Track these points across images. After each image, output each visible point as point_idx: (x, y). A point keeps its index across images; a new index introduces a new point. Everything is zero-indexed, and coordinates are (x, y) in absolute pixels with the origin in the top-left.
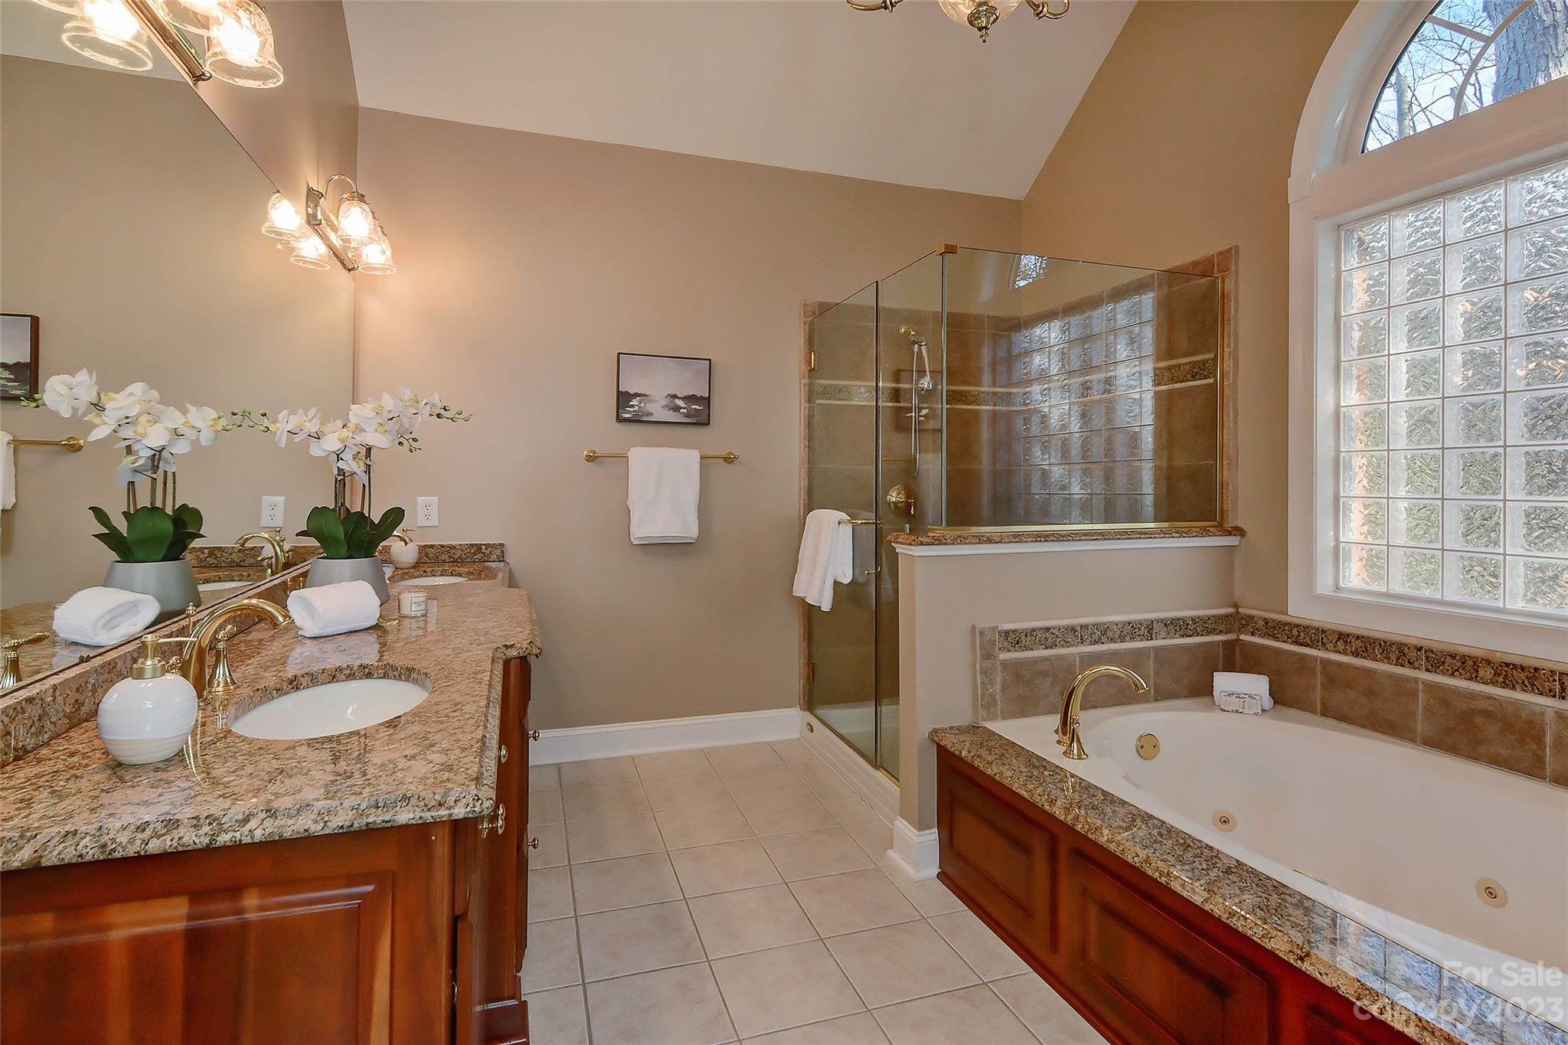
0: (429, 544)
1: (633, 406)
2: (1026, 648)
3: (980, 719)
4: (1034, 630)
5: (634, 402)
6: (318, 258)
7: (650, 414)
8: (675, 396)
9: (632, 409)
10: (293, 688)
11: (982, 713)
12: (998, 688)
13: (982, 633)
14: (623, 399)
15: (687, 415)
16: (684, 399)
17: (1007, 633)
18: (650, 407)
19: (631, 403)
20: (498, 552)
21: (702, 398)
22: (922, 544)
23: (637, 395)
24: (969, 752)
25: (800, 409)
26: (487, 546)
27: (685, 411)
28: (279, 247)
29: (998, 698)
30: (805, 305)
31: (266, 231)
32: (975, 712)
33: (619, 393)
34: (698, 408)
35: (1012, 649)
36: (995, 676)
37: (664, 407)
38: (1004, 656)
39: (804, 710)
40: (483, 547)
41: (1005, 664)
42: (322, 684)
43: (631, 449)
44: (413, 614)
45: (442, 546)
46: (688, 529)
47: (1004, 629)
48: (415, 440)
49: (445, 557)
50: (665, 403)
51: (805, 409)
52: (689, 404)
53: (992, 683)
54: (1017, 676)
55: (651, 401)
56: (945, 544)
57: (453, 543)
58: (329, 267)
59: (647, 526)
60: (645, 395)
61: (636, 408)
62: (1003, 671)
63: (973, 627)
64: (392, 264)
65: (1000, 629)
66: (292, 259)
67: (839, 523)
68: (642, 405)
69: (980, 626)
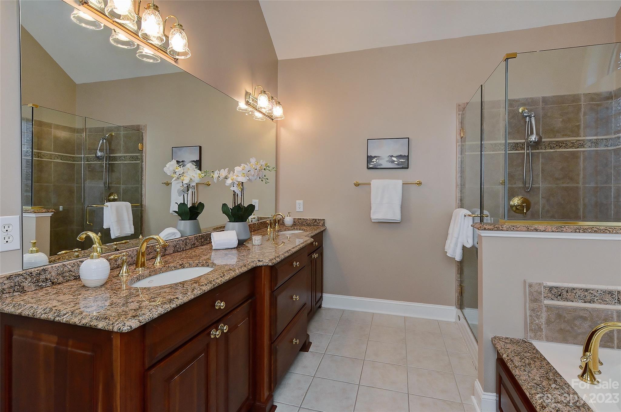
0: (300, 218)
1: (373, 162)
2: (567, 300)
3: (529, 338)
4: (574, 289)
5: (374, 160)
6: (262, 117)
7: (381, 165)
8: (392, 156)
9: (373, 163)
10: (182, 267)
11: (530, 334)
12: (543, 320)
13: (530, 286)
14: (370, 159)
15: (398, 164)
16: (396, 157)
17: (551, 289)
18: (381, 162)
19: (373, 161)
20: (322, 222)
21: (405, 156)
22: (485, 229)
23: (375, 157)
24: (508, 356)
25: (456, 158)
26: (319, 220)
27: (397, 162)
28: (247, 114)
29: (543, 327)
30: (459, 105)
31: (238, 109)
32: (526, 332)
33: (368, 156)
34: (403, 160)
35: (556, 299)
36: (541, 313)
37: (387, 161)
38: (547, 302)
39: (458, 308)
40: (317, 220)
41: (549, 308)
42: (193, 267)
43: (372, 180)
44: (257, 244)
45: (304, 219)
46: (396, 216)
47: (548, 285)
48: (267, 179)
49: (304, 223)
50: (387, 160)
51: (459, 158)
52: (399, 159)
53: (538, 317)
54: (559, 316)
55: (381, 159)
56: (502, 230)
57: (307, 218)
58: (265, 120)
59: (377, 214)
60: (379, 157)
61: (375, 163)
62: (547, 311)
63: (525, 281)
64: (283, 115)
65: (544, 285)
66: (254, 118)
67: (465, 216)
68: (378, 161)
69: (529, 281)
